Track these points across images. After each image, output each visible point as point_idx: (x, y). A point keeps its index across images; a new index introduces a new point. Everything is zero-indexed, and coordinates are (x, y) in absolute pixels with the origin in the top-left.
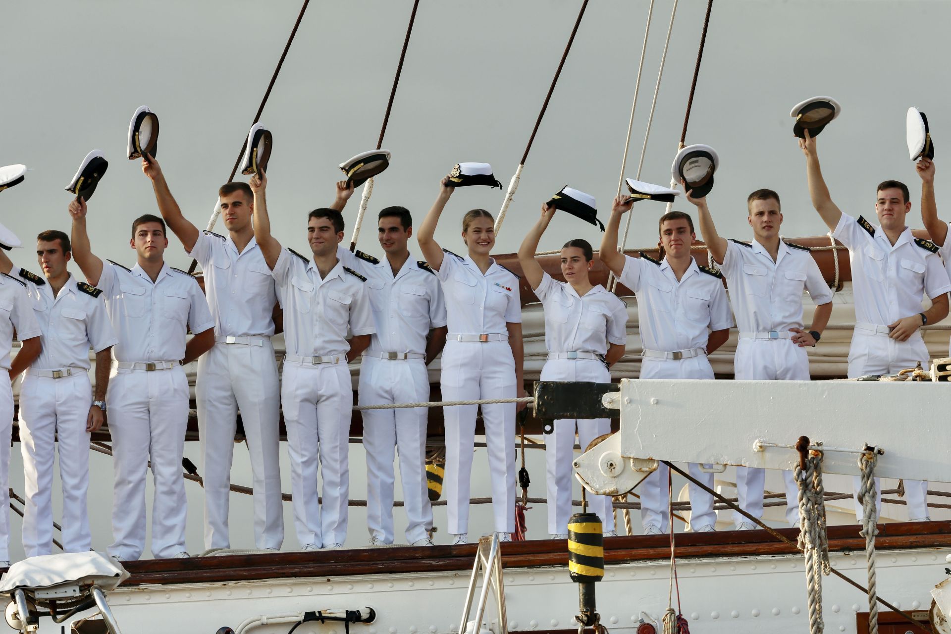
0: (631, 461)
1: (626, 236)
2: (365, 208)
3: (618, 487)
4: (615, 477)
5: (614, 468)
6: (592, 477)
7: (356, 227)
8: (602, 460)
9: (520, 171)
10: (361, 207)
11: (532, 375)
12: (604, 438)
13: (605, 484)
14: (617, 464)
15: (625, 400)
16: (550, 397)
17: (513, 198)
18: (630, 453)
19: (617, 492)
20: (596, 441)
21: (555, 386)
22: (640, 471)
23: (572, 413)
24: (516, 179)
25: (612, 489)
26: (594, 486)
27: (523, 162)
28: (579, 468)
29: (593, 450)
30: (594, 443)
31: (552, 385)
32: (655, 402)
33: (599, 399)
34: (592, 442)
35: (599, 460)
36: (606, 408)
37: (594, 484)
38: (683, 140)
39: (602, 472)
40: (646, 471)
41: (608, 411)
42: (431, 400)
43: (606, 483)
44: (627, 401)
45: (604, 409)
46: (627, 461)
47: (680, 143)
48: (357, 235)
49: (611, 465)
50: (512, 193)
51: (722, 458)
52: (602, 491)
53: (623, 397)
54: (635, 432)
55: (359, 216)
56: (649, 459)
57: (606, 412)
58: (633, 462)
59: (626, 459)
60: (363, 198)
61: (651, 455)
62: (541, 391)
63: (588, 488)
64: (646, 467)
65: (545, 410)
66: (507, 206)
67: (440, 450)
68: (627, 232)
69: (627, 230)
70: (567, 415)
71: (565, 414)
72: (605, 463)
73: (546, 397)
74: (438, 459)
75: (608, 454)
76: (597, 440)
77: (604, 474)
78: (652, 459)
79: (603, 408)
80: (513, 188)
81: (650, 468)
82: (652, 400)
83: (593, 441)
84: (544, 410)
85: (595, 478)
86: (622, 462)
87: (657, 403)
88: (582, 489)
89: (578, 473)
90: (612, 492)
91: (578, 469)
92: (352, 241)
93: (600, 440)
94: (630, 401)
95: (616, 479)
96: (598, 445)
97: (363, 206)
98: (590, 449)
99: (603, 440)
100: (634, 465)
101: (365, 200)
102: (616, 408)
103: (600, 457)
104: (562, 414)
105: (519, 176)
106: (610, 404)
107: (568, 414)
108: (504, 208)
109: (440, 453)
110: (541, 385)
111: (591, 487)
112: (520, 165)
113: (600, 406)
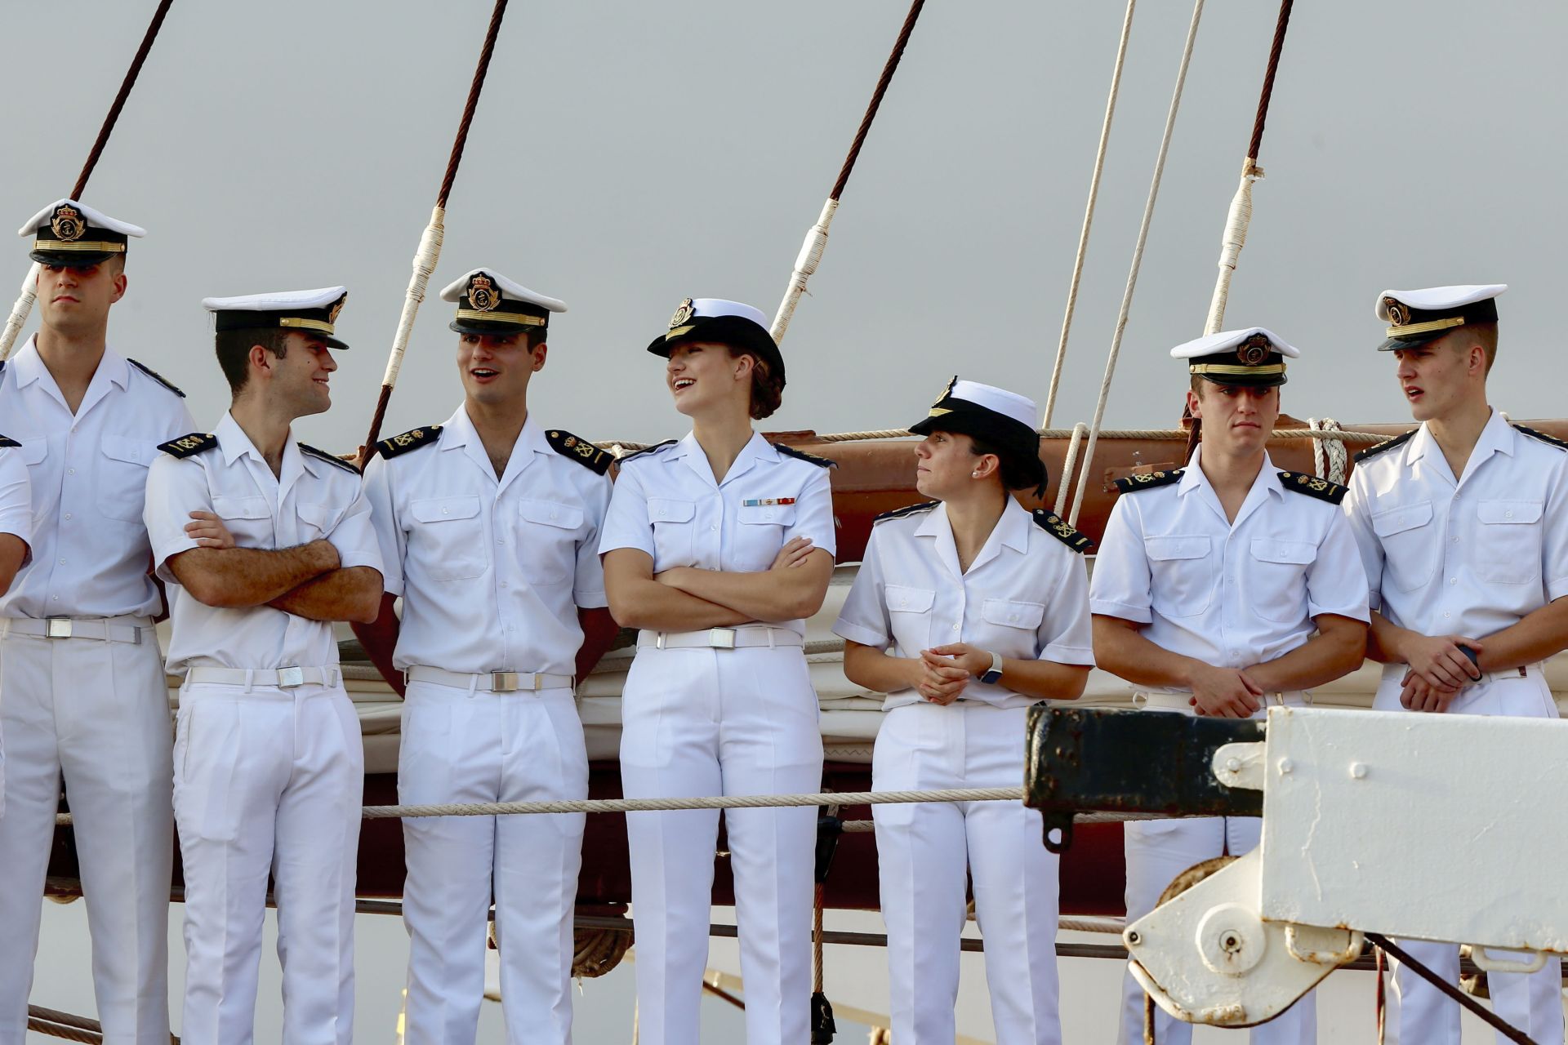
0: (1288, 931)
1: (1105, 394)
2: (419, 299)
3: (1248, 1004)
4: (1240, 975)
5: (1238, 951)
6: (1176, 974)
7: (396, 344)
8: (1207, 927)
9: (830, 217)
10: (409, 295)
11: (850, 750)
12: (1210, 869)
13: (1211, 995)
14: (1247, 939)
15: (1279, 763)
16: (1069, 751)
17: (808, 286)
18: (1288, 911)
19: (1245, 1016)
20: (1189, 876)
21: (1084, 720)
22: (1312, 959)
23: (1129, 796)
24: (818, 237)
25: (1231, 1008)
26: (1180, 998)
27: (836, 194)
28: (1142, 949)
29: (1182, 899)
30: (1183, 881)
31: (1076, 717)
32: (1361, 774)
33: (1205, 760)
34: (1178, 878)
35: (1196, 928)
36: (1224, 787)
37: (1182, 993)
38: (1254, 153)
39: (1205, 961)
40: (1328, 962)
41: (1227, 792)
42: (592, 796)
43: (1214, 989)
44: (1283, 766)
45: (1216, 788)
46: (1274, 931)
47: (1247, 160)
48: (396, 367)
49: (1231, 942)
50: (807, 272)
51: (1539, 933)
52: (1202, 1013)
53: (1272, 755)
54: (1304, 854)
55: (404, 317)
56: (1338, 928)
57: (1220, 796)
58: (1293, 936)
59: (1272, 925)
60: (416, 270)
61: (1344, 916)
62: (1050, 732)
63: (1161, 1002)
64: (1327, 950)
65: (1055, 786)
66: (792, 306)
67: (596, 941)
68: (1108, 385)
69: (1110, 379)
70: (1114, 801)
71: (1111, 798)
72: (1215, 934)
73: (1058, 751)
74: (588, 963)
75: (1224, 912)
76: (1192, 873)
77: (1210, 966)
78: (1346, 929)
79: (1214, 784)
80: (810, 259)
81: (1337, 954)
82: (1352, 769)
83: (1183, 875)
84: (1051, 785)
85: (1184, 977)
86: (1262, 936)
87: (1366, 775)
88: (1146, 1005)
89: (1137, 962)
90: (1232, 1016)
91: (1139, 949)
92: (385, 382)
93: (1200, 873)
94: (1292, 769)
95: (1243, 982)
96: (1195, 886)
97: (414, 292)
98: (1172, 897)
99: (1207, 874)
100: (1295, 944)
101: (420, 276)
102: (1251, 787)
103: (1200, 918)
104: (1101, 797)
105: (826, 228)
106: (1235, 776)
107: (1119, 798)
108: (786, 311)
109: (595, 949)
110: (1047, 717)
111: (1172, 999)
112: (829, 201)
113: (1205, 780)
